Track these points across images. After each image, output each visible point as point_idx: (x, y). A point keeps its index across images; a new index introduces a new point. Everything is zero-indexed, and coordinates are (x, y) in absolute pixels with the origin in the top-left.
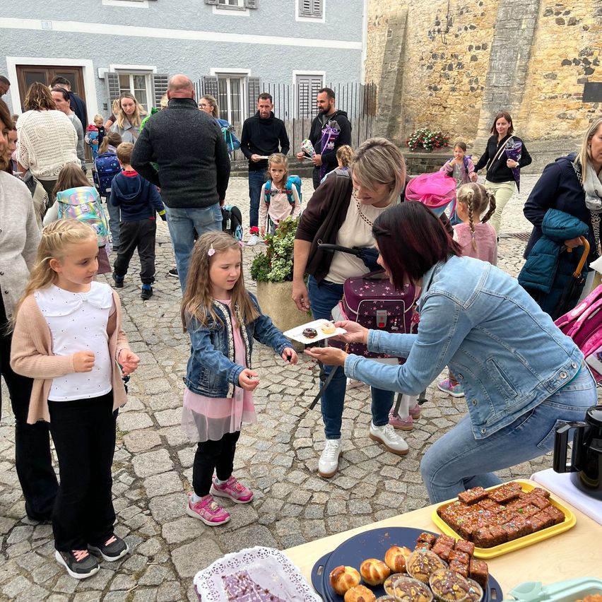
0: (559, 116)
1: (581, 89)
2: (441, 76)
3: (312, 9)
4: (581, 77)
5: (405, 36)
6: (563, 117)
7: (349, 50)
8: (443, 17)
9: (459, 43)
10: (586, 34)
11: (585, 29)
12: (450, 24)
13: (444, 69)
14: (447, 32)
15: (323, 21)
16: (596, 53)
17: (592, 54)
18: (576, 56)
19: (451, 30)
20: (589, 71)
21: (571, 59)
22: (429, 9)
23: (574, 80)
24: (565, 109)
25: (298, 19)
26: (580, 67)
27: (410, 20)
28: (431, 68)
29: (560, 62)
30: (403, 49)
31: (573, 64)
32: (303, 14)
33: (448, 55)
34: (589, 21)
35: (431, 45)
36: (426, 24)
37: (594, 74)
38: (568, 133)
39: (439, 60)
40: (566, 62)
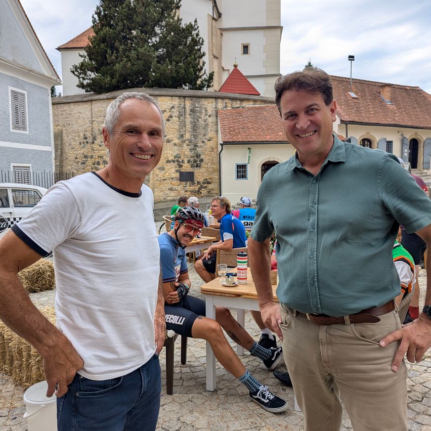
0: (169, 189)
1: (178, 175)
2: (92, 168)
3: (20, 125)
4: (177, 169)
5: (61, 144)
6: (171, 189)
7: (44, 151)
8: (88, 135)
9: (102, 150)
10: (176, 147)
11: (175, 144)
12: (94, 139)
13: (94, 164)
14: (93, 143)
15: (27, 133)
16: (182, 157)
17: (180, 157)
18: (173, 158)
19: (96, 142)
20: (180, 166)
21: (171, 160)
22: (78, 130)
23: (173, 170)
24: (172, 185)
25: (12, 130)
26: (176, 164)
27: (64, 135)
28: (84, 164)
29: (165, 162)
30: (62, 153)
31: (172, 162)
32: (15, 128)
33: (95, 156)
34: (176, 141)
35: (83, 151)
36: (77, 138)
37: (183, 167)
38: (176, 198)
39: (89, 159)
40: (168, 161)
